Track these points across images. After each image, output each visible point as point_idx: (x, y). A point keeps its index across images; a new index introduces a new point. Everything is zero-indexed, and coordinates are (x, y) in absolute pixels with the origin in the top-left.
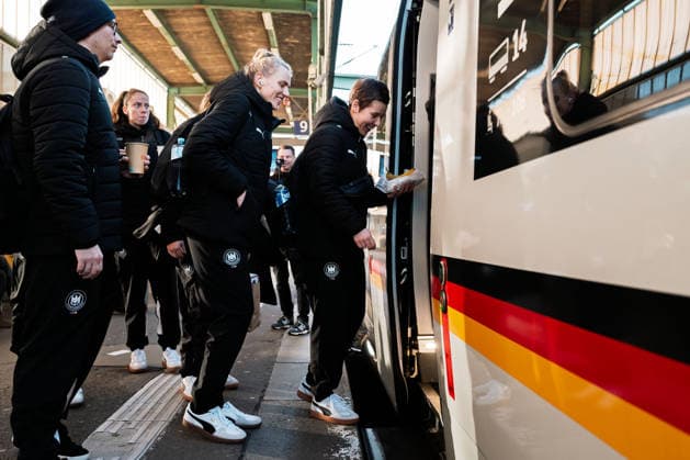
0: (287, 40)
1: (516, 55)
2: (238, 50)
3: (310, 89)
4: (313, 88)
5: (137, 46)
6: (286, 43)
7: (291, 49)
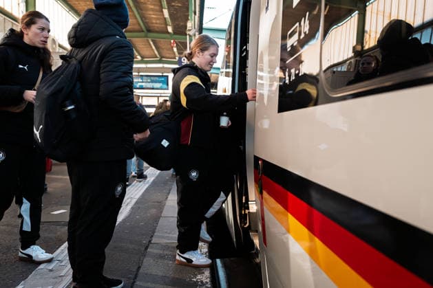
0: (173, 4)
1: (303, 36)
2: (141, 10)
3: (188, 36)
4: (190, 36)
5: (74, 6)
6: (173, 6)
7: (176, 10)
